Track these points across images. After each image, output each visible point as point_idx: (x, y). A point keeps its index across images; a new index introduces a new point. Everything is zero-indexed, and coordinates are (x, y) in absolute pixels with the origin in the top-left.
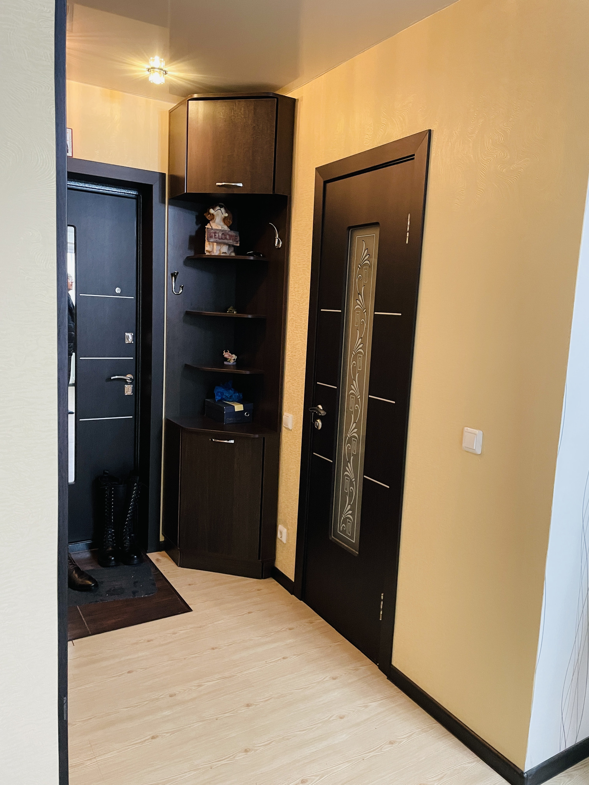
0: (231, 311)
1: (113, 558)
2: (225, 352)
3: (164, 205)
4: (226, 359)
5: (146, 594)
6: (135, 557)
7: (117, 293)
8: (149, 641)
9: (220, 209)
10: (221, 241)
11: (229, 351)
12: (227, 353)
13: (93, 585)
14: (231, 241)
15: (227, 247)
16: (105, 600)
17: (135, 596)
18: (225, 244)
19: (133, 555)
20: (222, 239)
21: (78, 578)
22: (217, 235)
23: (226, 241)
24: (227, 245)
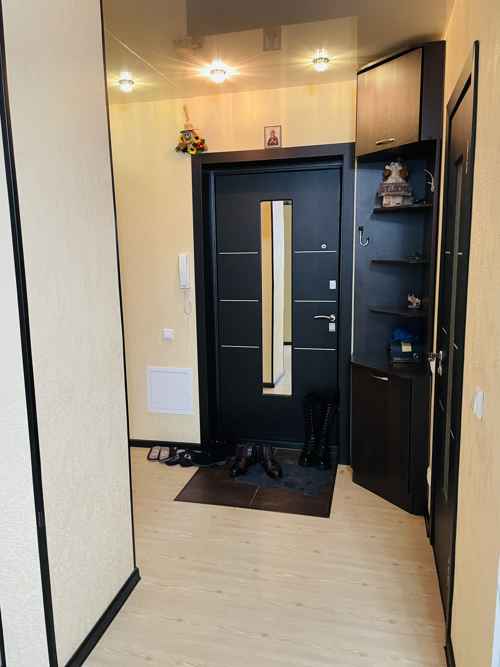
0: (413, 258)
1: (306, 460)
2: (410, 296)
3: (353, 170)
4: (410, 303)
5: (307, 494)
6: (322, 463)
7: (323, 248)
8: (278, 527)
9: (394, 164)
10: (394, 193)
11: (413, 295)
12: (411, 297)
13: (277, 474)
14: (402, 192)
15: (402, 198)
16: (278, 488)
17: (300, 492)
18: (399, 195)
19: (321, 462)
20: (393, 191)
21: (271, 466)
22: (389, 188)
23: (397, 193)
24: (401, 197)
